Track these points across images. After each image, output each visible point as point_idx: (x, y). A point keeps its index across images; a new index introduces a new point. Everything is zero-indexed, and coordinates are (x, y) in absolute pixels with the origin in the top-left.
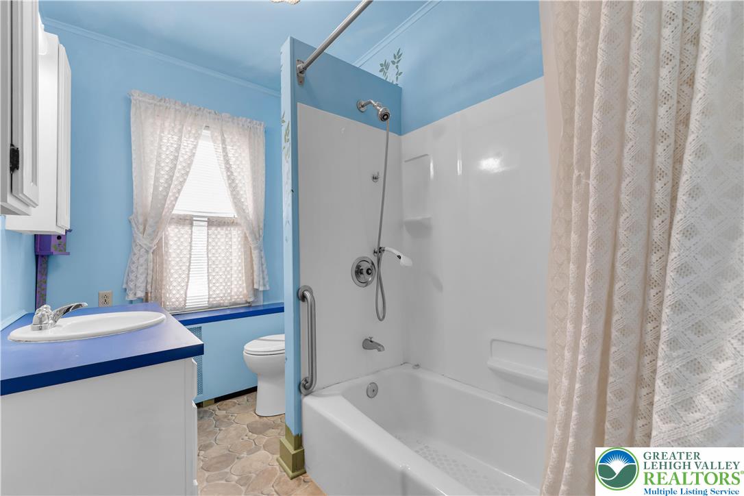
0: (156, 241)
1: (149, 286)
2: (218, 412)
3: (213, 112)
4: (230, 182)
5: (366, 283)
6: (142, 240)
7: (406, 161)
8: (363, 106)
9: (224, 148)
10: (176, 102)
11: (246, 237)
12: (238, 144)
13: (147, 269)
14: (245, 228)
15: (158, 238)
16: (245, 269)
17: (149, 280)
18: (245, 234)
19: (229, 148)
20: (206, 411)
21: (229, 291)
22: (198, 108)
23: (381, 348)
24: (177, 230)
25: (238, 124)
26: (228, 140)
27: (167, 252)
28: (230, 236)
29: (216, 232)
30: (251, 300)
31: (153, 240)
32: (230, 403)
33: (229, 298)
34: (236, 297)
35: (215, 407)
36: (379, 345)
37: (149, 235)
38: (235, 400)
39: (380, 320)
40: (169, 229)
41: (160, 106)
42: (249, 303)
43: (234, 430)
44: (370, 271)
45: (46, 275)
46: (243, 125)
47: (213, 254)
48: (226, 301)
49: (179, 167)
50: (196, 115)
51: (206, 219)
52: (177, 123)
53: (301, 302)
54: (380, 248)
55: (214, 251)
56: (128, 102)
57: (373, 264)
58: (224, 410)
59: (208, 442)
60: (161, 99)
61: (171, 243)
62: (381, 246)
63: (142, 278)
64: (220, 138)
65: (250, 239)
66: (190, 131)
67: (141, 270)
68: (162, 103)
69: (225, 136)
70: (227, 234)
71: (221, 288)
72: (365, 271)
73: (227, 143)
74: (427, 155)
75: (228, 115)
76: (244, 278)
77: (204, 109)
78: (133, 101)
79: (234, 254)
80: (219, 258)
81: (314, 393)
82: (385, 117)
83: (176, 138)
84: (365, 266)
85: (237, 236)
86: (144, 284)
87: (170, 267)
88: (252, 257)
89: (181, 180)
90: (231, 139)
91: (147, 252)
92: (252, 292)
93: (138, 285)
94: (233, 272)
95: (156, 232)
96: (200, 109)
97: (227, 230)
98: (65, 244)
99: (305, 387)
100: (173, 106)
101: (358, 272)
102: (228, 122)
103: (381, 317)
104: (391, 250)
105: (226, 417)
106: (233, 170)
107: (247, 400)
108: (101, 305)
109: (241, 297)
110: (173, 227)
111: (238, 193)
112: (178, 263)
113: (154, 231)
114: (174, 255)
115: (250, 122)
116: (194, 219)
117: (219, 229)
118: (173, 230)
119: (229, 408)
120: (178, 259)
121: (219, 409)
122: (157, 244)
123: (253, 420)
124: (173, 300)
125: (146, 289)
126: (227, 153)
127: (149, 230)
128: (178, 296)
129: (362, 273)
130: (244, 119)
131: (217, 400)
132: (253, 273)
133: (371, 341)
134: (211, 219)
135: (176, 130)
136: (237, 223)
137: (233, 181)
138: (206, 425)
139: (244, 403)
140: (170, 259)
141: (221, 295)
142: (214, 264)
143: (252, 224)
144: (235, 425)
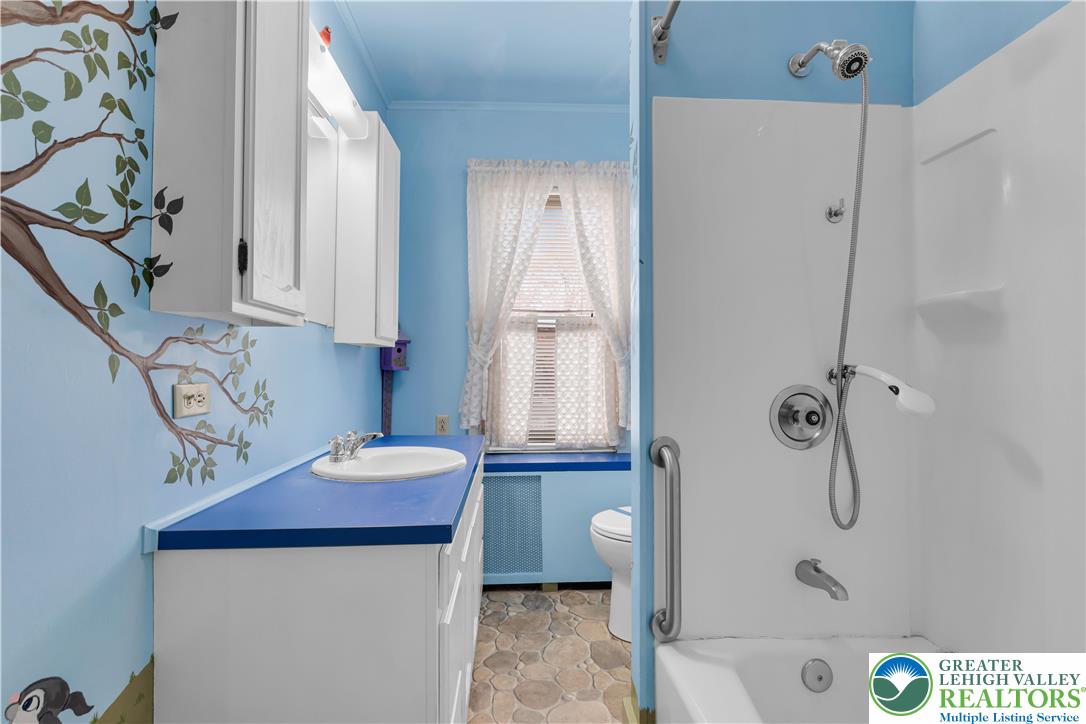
0: (491, 354)
1: (484, 413)
2: (559, 606)
3: (563, 164)
4: (585, 263)
5: (811, 443)
6: (477, 353)
7: (924, 163)
8: (802, 65)
9: (576, 214)
10: (516, 162)
11: (608, 346)
12: (597, 204)
13: (481, 390)
14: (606, 333)
15: (495, 348)
16: (606, 394)
17: (484, 405)
18: (607, 341)
19: (584, 212)
20: (544, 599)
21: (583, 427)
22: (543, 163)
23: (840, 593)
24: (517, 338)
25: (598, 173)
26: (583, 201)
27: (505, 368)
28: (585, 344)
29: (567, 339)
30: (614, 444)
31: (487, 352)
32: (580, 598)
33: (583, 437)
34: (594, 437)
35: (557, 595)
36: (836, 584)
37: (484, 345)
38: (585, 594)
39: (843, 527)
40: (509, 337)
41: (498, 172)
42: (614, 447)
43: (572, 645)
44: (814, 418)
45: (391, 392)
46: (605, 174)
47: (563, 371)
48: (579, 442)
49: (519, 250)
50: (540, 174)
51: (554, 321)
52: (518, 190)
53: (655, 467)
54: (846, 367)
55: (563, 367)
56: (466, 175)
57: (826, 401)
58: (568, 605)
59: (533, 651)
60: (499, 163)
61: (511, 355)
62: (845, 363)
63: (475, 402)
64: (571, 200)
65: (612, 348)
66: (533, 199)
67: (475, 390)
68: (501, 168)
69: (580, 195)
70: (581, 342)
71: (574, 421)
72: (802, 417)
73: (581, 206)
74: (993, 130)
75: (583, 163)
76: (604, 409)
77: (551, 162)
78: (470, 174)
79: (592, 372)
80: (572, 378)
81: (678, 643)
82: (855, 66)
83: (515, 211)
84: (804, 405)
85: (596, 345)
86: (478, 410)
87: (508, 388)
88: (616, 379)
89: (521, 268)
90: (588, 198)
91: (482, 368)
92: (615, 432)
93: (473, 410)
94: (590, 399)
95: (491, 341)
96: (546, 163)
97: (581, 336)
98: (405, 358)
99: (662, 625)
100: (513, 168)
101: (787, 415)
102: (585, 173)
103: (845, 521)
104: (872, 373)
105: (567, 618)
106: (589, 244)
107: (602, 601)
108: (439, 433)
109: (600, 437)
110: (513, 333)
111: (596, 279)
112: (518, 383)
113: (489, 341)
114: (514, 372)
115: (615, 167)
116: (539, 321)
117: (571, 335)
118: (513, 339)
119: (575, 604)
120: (518, 378)
121: (562, 603)
122: (494, 356)
123: (601, 639)
124: (512, 433)
125: (481, 417)
126: (581, 220)
127: (484, 339)
128: (518, 428)
129: (796, 420)
130: (607, 162)
131: (562, 586)
132: (617, 403)
133: (817, 570)
134: (560, 320)
135: (516, 201)
136: (596, 325)
137: (590, 260)
138: (539, 622)
139: (596, 603)
140: (509, 377)
141: (574, 432)
142: (563, 386)
143: (617, 326)
144: (574, 637)
